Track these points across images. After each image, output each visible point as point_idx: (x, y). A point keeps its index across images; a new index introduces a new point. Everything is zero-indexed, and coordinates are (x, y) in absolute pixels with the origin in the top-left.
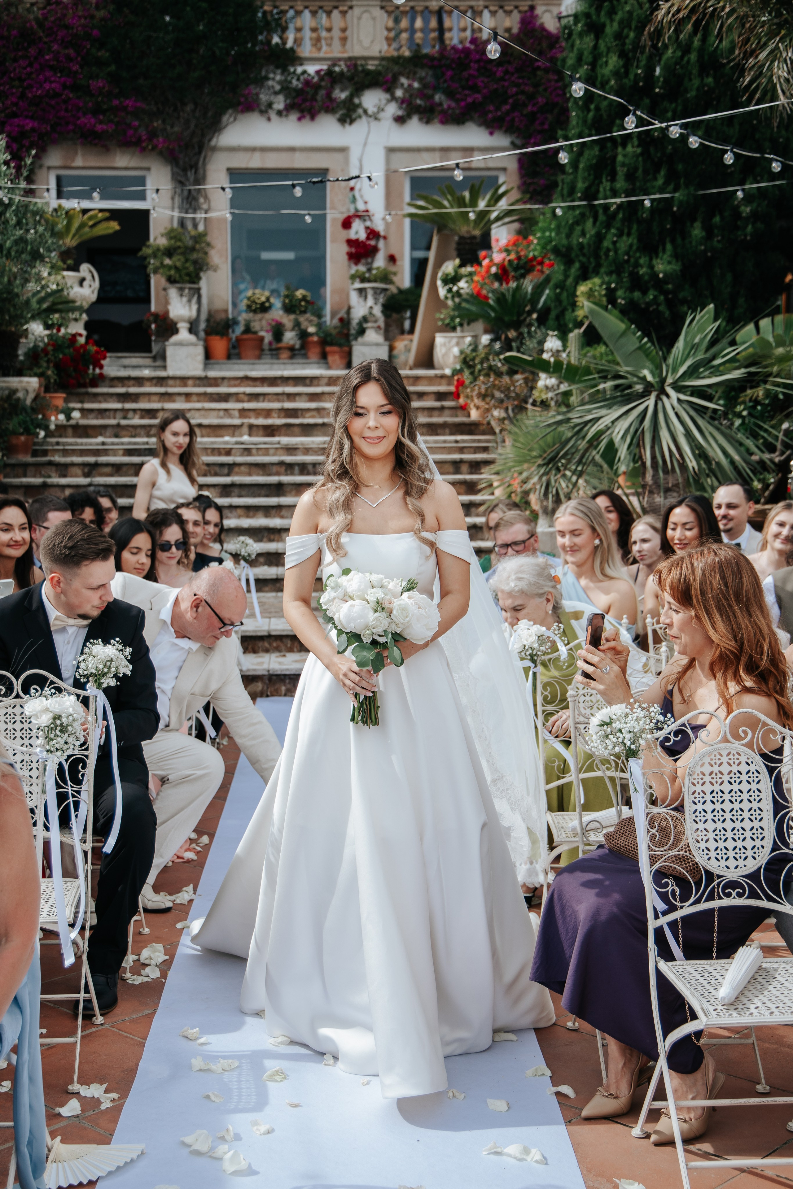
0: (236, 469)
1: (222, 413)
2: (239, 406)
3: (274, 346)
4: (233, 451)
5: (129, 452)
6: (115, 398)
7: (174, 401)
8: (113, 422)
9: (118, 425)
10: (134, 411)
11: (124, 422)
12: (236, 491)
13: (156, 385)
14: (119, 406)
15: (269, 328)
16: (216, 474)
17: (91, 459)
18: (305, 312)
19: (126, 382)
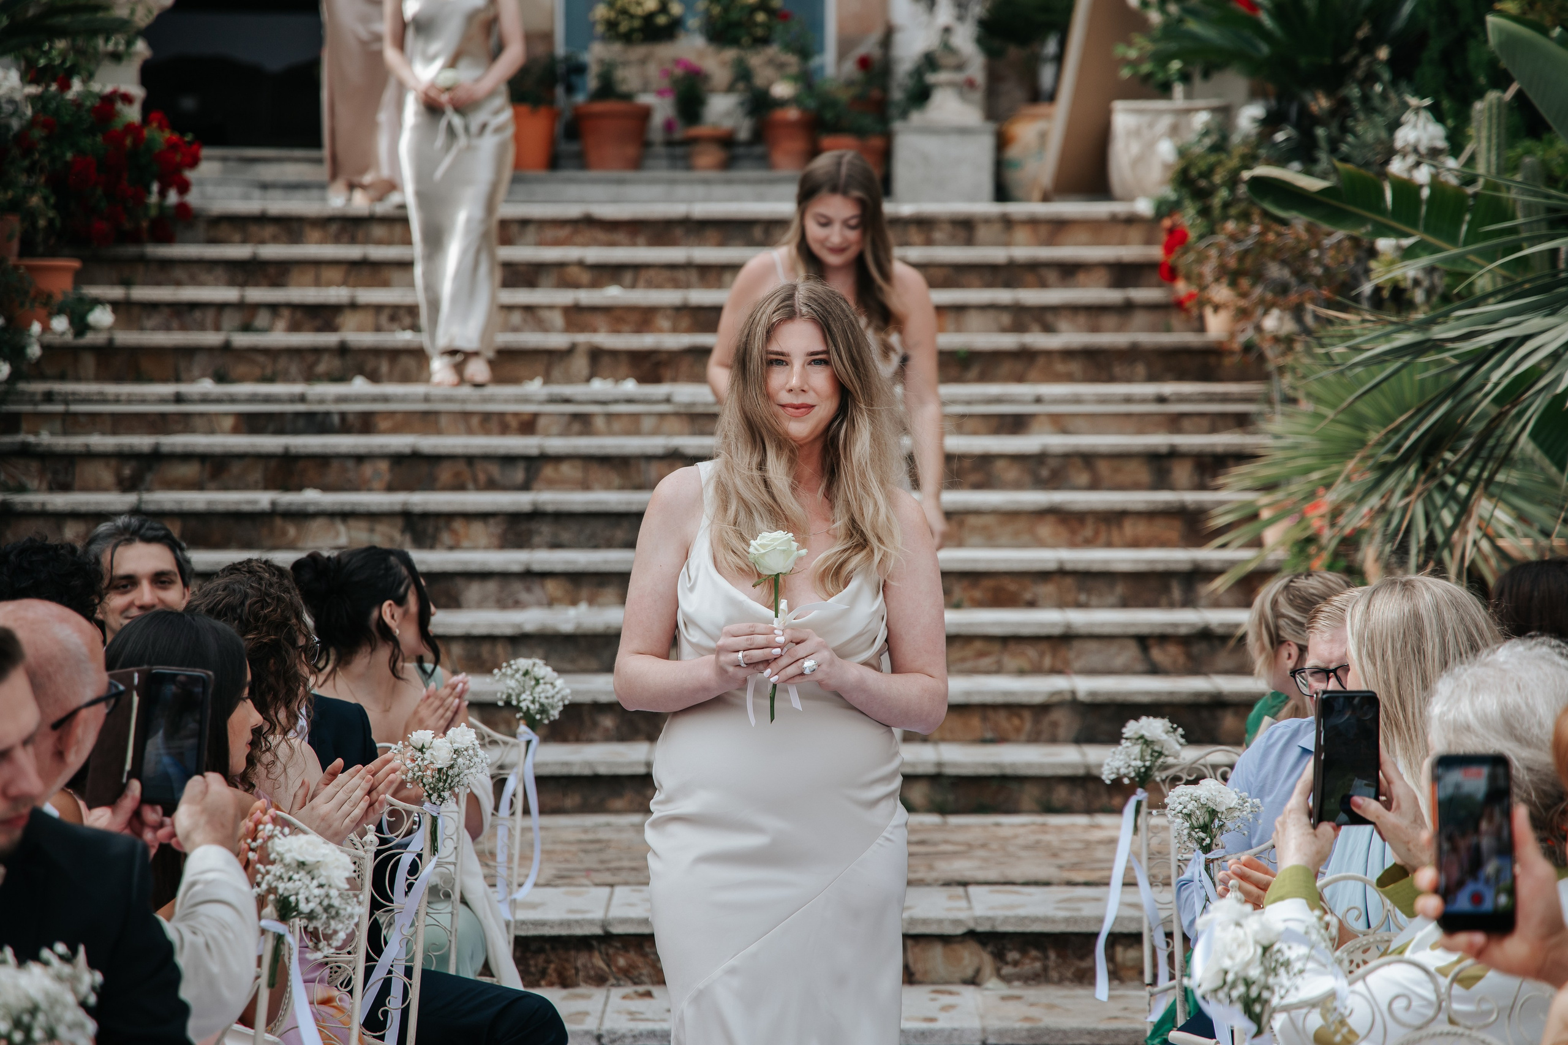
0: (548, 471)
1: (516, 318)
2: (566, 297)
3: (680, 133)
4: (542, 422)
5: (251, 423)
6: (219, 272)
7: (386, 284)
8: (211, 338)
9: (227, 348)
10: (274, 308)
11: (242, 340)
12: (546, 530)
13: (337, 240)
14: (230, 294)
15: (665, 83)
16: (492, 485)
17: (143, 442)
18: (764, 41)
19: (254, 229)
